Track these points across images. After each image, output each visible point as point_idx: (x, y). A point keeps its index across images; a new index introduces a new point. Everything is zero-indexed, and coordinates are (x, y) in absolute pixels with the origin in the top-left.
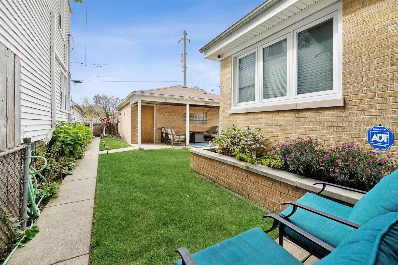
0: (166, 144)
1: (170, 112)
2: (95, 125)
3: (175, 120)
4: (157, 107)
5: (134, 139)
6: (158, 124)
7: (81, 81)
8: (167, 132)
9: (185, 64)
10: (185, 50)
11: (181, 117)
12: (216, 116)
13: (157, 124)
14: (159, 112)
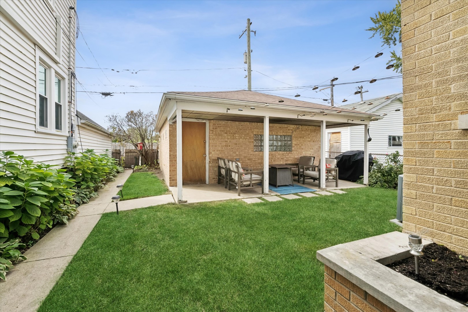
0: (226, 188)
1: (232, 133)
2: (128, 153)
3: (241, 146)
4: (211, 124)
5: (174, 178)
6: (213, 153)
7: (111, 93)
8: (227, 167)
9: (250, 66)
10: (249, 46)
11: (250, 141)
12: (307, 139)
13: (211, 153)
14: (214, 133)
